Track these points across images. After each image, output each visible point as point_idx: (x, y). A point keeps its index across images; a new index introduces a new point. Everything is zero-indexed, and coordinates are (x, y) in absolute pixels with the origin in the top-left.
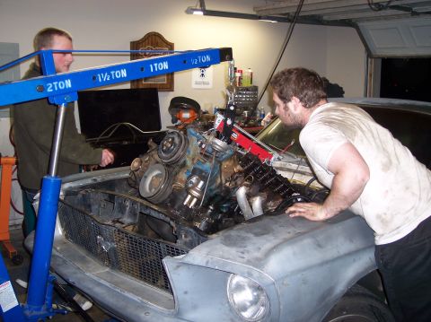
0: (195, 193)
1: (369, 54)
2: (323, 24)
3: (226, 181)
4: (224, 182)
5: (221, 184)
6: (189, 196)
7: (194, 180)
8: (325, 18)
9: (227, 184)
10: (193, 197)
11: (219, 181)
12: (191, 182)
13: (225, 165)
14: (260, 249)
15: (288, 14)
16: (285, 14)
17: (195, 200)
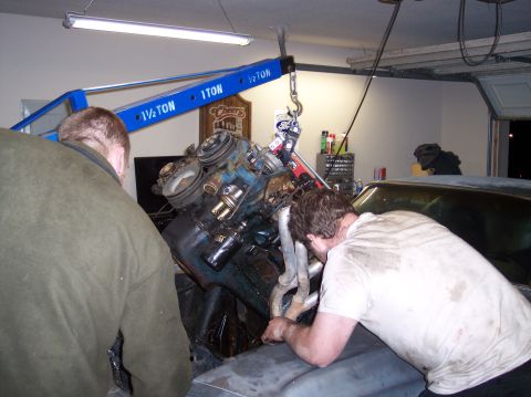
0: (230, 202)
1: (494, 115)
2: (434, 79)
3: (270, 196)
4: (267, 197)
5: (263, 199)
6: (221, 204)
7: (231, 188)
8: (437, 71)
9: (271, 200)
10: (225, 206)
11: (261, 196)
12: (227, 191)
13: (273, 181)
14: (277, 379)
15: (390, 67)
16: (386, 68)
17: (227, 211)
